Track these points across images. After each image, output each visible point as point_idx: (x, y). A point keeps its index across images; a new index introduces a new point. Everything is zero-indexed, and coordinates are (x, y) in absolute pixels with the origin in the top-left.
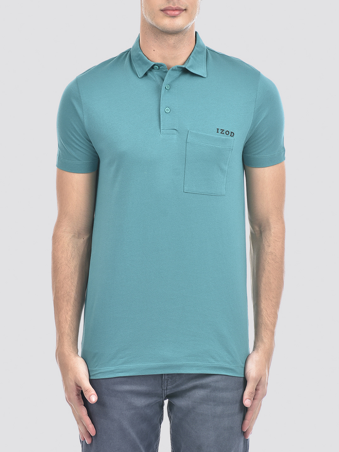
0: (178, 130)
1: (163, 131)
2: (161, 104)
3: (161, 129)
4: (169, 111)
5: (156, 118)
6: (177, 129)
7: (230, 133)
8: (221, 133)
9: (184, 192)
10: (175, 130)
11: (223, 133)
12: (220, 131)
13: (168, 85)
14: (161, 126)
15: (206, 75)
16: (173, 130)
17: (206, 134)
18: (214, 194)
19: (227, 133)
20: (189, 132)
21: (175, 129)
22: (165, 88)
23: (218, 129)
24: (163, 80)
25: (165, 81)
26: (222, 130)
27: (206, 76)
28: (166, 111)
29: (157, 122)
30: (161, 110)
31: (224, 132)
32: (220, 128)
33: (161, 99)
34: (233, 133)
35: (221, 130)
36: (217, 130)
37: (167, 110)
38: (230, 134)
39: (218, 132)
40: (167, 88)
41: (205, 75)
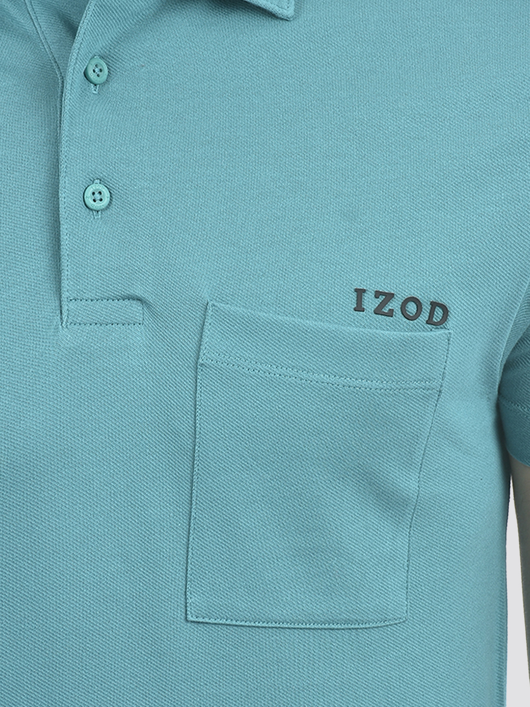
0: (150, 298)
1: (72, 305)
2: (63, 167)
3: (65, 295)
4: (106, 201)
5: (38, 238)
6: (146, 296)
7: (427, 308)
8: (378, 311)
9: (186, 620)
10: (139, 299)
11: (386, 310)
12: (371, 303)
13: (97, 60)
14: (65, 284)
15: (292, 8)
16: (127, 302)
17: (297, 320)
18: (347, 622)
19: (412, 308)
20: (210, 312)
21: (139, 293)
22: (86, 74)
23: (360, 292)
24: (72, 29)
25: (81, 31)
26: (382, 298)
27: (289, 12)
28: (90, 202)
29: (41, 262)
30: (62, 195)
31: (395, 305)
32: (371, 286)
33: (64, 139)
34: (444, 308)
35: (378, 294)
36: (355, 294)
37: (97, 196)
38: (425, 316)
39: (359, 308)
40: (92, 76)
41: (285, 5)
